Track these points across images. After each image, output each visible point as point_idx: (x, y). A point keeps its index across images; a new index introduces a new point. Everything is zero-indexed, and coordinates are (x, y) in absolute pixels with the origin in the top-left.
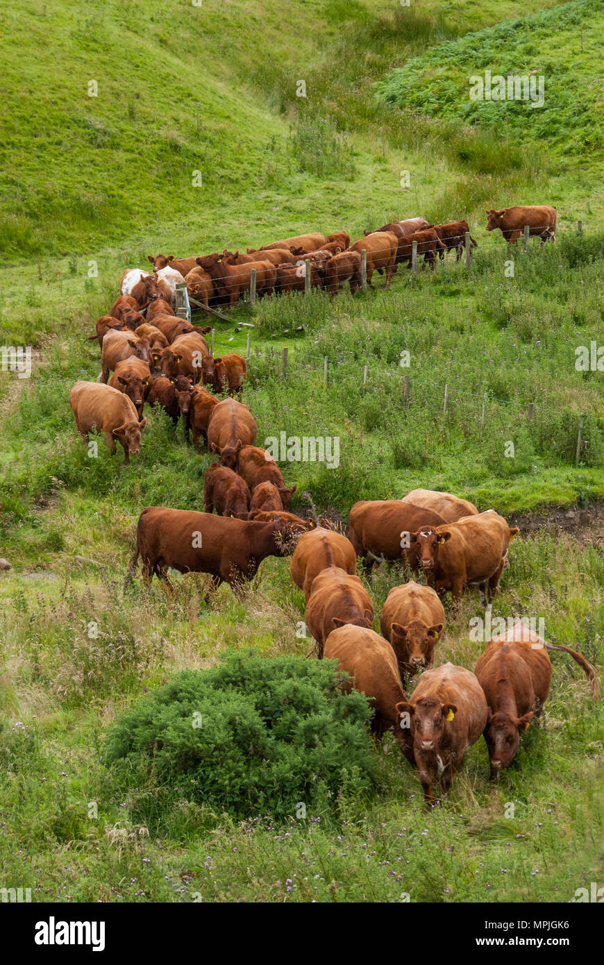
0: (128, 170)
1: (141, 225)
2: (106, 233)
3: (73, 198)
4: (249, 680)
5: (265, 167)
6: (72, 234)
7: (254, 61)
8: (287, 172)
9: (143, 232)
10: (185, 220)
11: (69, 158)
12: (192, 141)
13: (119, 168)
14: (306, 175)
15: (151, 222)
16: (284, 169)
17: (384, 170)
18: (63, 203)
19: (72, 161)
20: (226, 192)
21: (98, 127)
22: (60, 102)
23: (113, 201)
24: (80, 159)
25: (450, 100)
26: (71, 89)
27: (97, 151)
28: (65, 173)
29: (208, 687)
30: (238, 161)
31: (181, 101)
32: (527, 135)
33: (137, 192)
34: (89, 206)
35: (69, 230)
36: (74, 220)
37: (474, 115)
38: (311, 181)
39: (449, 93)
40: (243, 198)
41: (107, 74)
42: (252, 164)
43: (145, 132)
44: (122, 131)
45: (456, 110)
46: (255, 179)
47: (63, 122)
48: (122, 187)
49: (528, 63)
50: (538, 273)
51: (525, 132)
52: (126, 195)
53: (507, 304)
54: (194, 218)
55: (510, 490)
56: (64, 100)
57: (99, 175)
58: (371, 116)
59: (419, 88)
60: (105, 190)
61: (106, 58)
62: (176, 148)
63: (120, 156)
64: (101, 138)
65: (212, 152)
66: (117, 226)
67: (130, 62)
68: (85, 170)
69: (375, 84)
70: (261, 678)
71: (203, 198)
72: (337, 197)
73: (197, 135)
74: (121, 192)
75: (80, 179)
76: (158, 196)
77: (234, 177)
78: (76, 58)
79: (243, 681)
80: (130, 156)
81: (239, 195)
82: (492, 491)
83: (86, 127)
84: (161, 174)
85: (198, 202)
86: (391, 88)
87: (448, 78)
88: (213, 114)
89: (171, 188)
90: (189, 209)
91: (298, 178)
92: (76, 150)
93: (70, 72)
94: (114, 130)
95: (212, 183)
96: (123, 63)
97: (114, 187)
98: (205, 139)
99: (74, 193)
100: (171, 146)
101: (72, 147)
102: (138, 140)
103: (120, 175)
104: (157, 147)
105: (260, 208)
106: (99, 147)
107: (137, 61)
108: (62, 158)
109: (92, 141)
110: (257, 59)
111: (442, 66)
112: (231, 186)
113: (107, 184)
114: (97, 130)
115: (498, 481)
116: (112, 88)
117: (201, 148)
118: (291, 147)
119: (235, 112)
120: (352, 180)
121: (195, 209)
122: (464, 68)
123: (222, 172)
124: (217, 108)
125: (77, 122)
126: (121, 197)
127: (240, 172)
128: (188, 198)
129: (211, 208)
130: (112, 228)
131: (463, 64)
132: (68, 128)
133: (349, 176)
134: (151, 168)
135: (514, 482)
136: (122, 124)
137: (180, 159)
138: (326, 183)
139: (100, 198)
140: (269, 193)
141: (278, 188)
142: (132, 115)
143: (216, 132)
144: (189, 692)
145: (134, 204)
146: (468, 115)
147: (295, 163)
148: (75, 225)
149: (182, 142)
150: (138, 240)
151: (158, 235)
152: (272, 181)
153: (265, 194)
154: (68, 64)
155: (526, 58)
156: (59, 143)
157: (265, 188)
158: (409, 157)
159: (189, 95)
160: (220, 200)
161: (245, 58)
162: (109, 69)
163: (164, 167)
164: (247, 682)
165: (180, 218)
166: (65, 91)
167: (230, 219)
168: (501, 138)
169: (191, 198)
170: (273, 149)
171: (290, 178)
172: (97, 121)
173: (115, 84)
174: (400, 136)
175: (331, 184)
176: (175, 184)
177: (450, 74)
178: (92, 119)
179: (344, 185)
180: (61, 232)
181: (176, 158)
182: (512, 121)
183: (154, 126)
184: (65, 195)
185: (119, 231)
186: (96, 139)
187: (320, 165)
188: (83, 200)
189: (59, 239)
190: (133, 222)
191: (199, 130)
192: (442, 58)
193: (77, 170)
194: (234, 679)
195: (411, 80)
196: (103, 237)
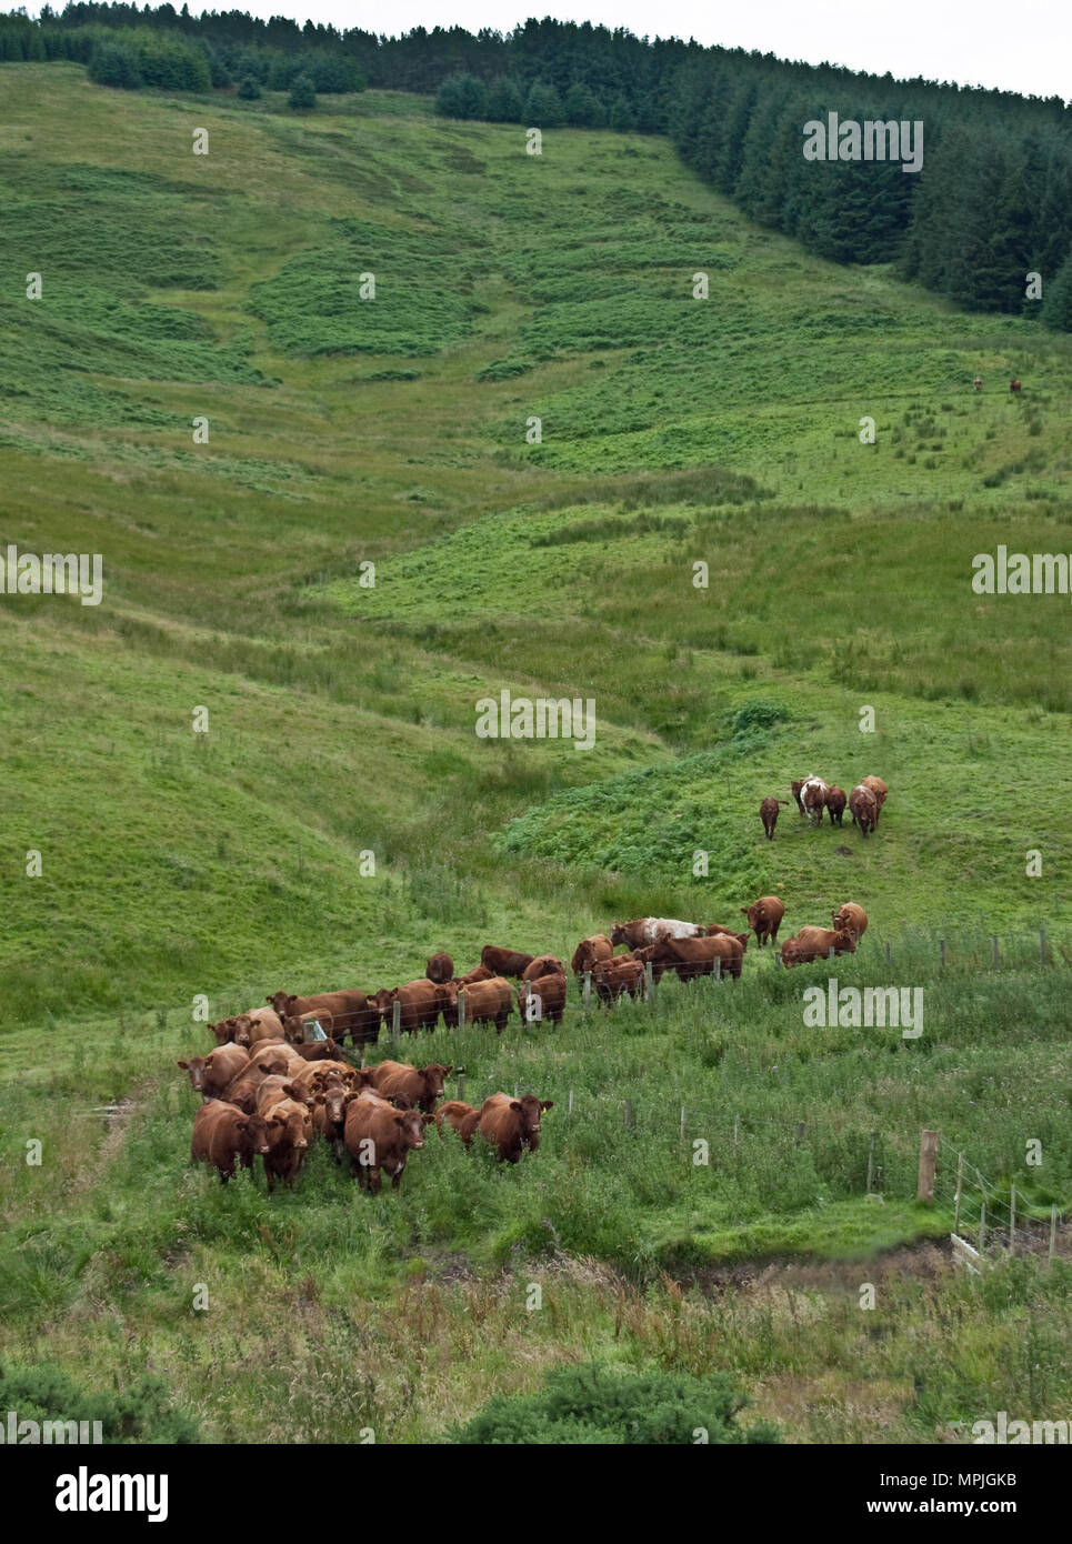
0: (221, 913)
1: (240, 974)
2: (198, 984)
3: (157, 944)
4: (598, 1407)
5: (381, 914)
6: (157, 984)
7: (349, 813)
8: (407, 917)
9: (242, 981)
10: (291, 969)
11: (151, 900)
12: (293, 883)
13: (210, 911)
14: (430, 921)
15: (251, 972)
16: (404, 915)
17: (521, 917)
18: (146, 949)
19: (154, 904)
20: (338, 938)
21: (185, 865)
22: (137, 840)
23: (206, 948)
24: (164, 901)
25: (583, 847)
26: (150, 826)
27: (182, 893)
28: (147, 916)
29: (541, 1417)
30: (349, 905)
31: (276, 842)
32: (679, 882)
33: (232, 937)
34: (175, 953)
35: (155, 979)
36: (159, 969)
37: (614, 862)
38: (436, 927)
39: (582, 839)
40: (359, 944)
41: (190, 812)
42: (365, 909)
43: (238, 872)
44: (212, 871)
45: (592, 858)
46: (371, 925)
47: (142, 860)
48: (214, 932)
49: (670, 807)
50: (739, 1009)
51: (677, 878)
52: (220, 941)
53: (714, 1036)
54: (302, 966)
55: (793, 1228)
56: (142, 837)
57: (186, 918)
58: (494, 865)
59: (546, 836)
60: (194, 935)
61: (187, 796)
62: (275, 890)
63: (212, 899)
64: (186, 878)
65: (318, 895)
66: (211, 975)
67: (215, 801)
68: (170, 913)
69: (492, 835)
70: (617, 1403)
71: (311, 945)
72: (470, 943)
73: (298, 876)
74: (213, 938)
75: (164, 923)
76: (257, 942)
77: (347, 922)
78: (153, 796)
79: (590, 1409)
80: (222, 898)
81: (353, 942)
82: (771, 1228)
83: (169, 866)
84: (259, 918)
85: (305, 949)
86: (514, 836)
87: (578, 825)
88: (314, 857)
89: (273, 934)
90: (296, 958)
91: (421, 924)
92: (157, 893)
93: (148, 809)
94: (201, 870)
95: (321, 929)
96: (208, 802)
97: (206, 932)
98: (309, 881)
99: (158, 938)
100: (270, 887)
101: (154, 888)
102: (230, 881)
103: (211, 920)
104: (254, 888)
105: (381, 956)
106: (185, 888)
107: (223, 800)
108: (142, 900)
109: (176, 881)
110: (352, 809)
111: (570, 812)
112: (342, 932)
113: (197, 929)
114: (182, 870)
115: (776, 1217)
116: (197, 827)
117: (306, 891)
118: (408, 894)
119: (338, 857)
120: (484, 926)
121: (302, 958)
122: (597, 813)
123: (331, 916)
124: (318, 851)
125: (158, 860)
126: (214, 943)
127: (353, 917)
128: (292, 944)
129: (321, 956)
130: (205, 978)
131: (594, 810)
132: (148, 867)
133: (481, 922)
134: (247, 911)
135: (798, 1217)
136: (211, 864)
137: (282, 902)
138: (455, 929)
139: (191, 943)
140: (390, 939)
141: (399, 934)
142: (222, 854)
143: (322, 874)
144: (512, 1426)
145: (229, 951)
146: (607, 862)
147: (416, 911)
148: (161, 975)
149: (282, 882)
150: (237, 991)
151: (260, 985)
152: (390, 926)
153: (383, 940)
154: (144, 801)
155: (668, 802)
156: (138, 884)
157: (383, 934)
158: (545, 906)
159: (286, 836)
160: (332, 947)
161: (339, 809)
162: (191, 807)
163: (264, 910)
164: (596, 1411)
165: (285, 968)
166: (143, 827)
167: (345, 967)
168: (649, 885)
169: (297, 945)
170: (387, 895)
171: (411, 924)
172: (183, 861)
173: (200, 823)
174: (531, 884)
175: (461, 930)
176: (276, 929)
177: (580, 820)
178: (176, 857)
179: (477, 931)
180: (143, 981)
181: (276, 900)
182: (661, 867)
183: (249, 866)
184: (146, 940)
185: (212, 981)
186: (182, 880)
187: (446, 909)
188: (171, 946)
189: (142, 990)
190: (230, 971)
191: (301, 871)
192: (570, 804)
193: (160, 913)
194: (575, 1406)
195: (537, 827)
196: (195, 988)
